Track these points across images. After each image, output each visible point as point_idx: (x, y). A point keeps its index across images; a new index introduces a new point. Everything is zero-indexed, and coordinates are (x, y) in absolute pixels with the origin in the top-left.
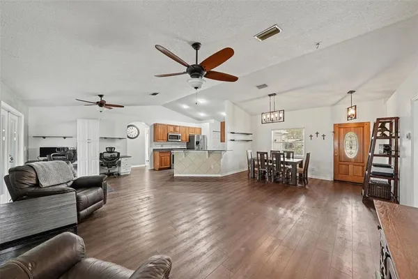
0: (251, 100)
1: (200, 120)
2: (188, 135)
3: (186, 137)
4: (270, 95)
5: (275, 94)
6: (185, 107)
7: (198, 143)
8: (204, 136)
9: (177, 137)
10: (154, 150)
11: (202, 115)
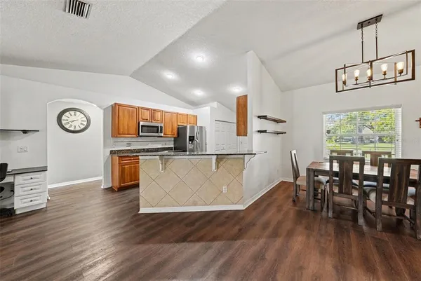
0: (322, 40)
1: (195, 104)
2: (176, 127)
3: (173, 129)
4: (361, 25)
5: (377, 19)
6: (170, 76)
7: (192, 139)
8: (201, 128)
9: (157, 129)
10: (112, 152)
11: (199, 93)
